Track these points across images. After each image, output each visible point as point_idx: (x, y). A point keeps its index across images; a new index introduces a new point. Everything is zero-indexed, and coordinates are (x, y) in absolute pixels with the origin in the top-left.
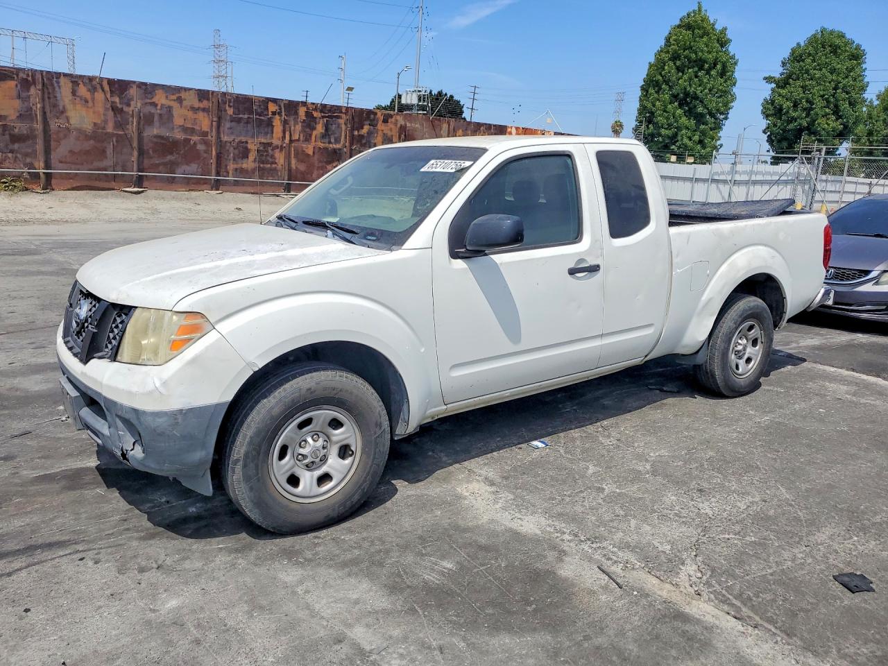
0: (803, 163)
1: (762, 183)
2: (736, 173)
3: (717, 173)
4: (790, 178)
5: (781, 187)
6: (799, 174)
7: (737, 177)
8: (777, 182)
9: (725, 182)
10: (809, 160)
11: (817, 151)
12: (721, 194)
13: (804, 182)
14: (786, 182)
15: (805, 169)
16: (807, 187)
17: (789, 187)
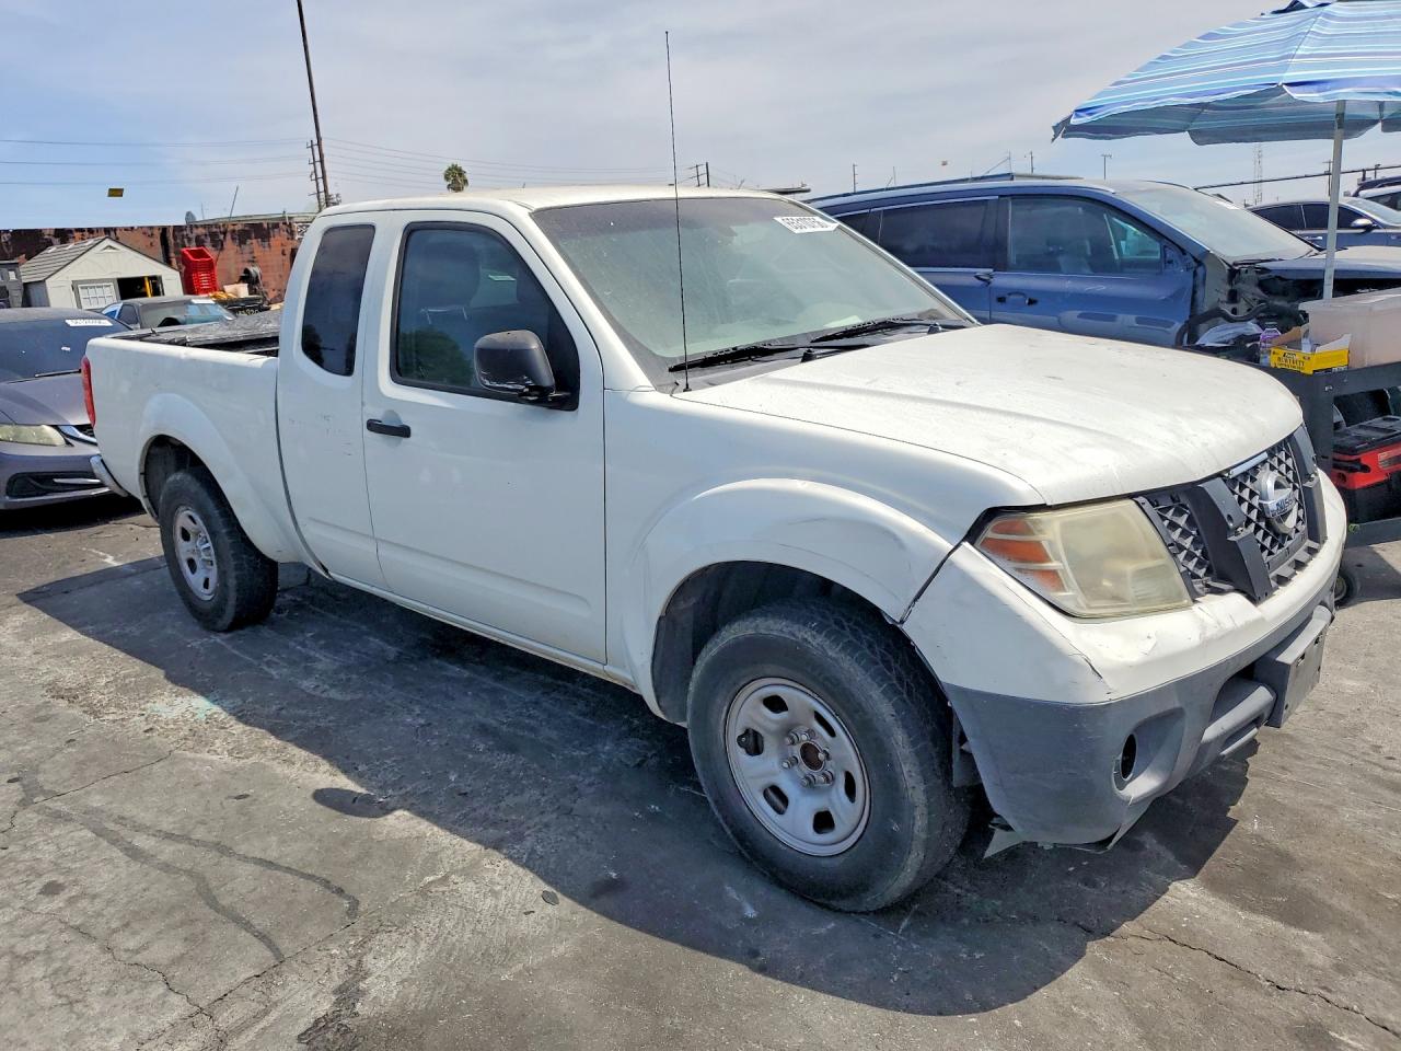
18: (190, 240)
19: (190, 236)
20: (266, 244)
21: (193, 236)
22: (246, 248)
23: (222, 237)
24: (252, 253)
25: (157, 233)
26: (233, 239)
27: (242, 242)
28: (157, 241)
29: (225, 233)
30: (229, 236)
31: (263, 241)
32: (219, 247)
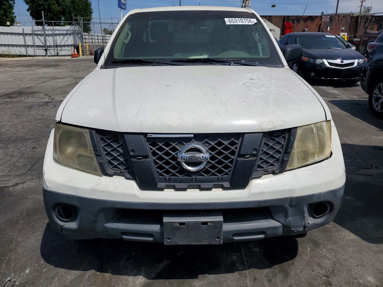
0: (76, 25)
1: (59, 35)
2: (45, 31)
3: (35, 31)
4: (71, 32)
5: (68, 36)
6: (75, 30)
7: (47, 32)
8: (66, 34)
9: (41, 35)
10: (78, 24)
11: (80, 20)
12: (41, 41)
13: (77, 34)
14: (70, 34)
15: (77, 28)
16: (79, 36)
17: (72, 36)
18: (291, 20)
19: (291, 19)
20: (312, 22)
21: (292, 19)
22: (306, 23)
23: (300, 19)
24: (308, 24)
25: (282, 18)
26: (303, 20)
27: (305, 21)
28: (282, 20)
29: (301, 18)
30: (302, 19)
31: (312, 21)
32: (298, 22)
